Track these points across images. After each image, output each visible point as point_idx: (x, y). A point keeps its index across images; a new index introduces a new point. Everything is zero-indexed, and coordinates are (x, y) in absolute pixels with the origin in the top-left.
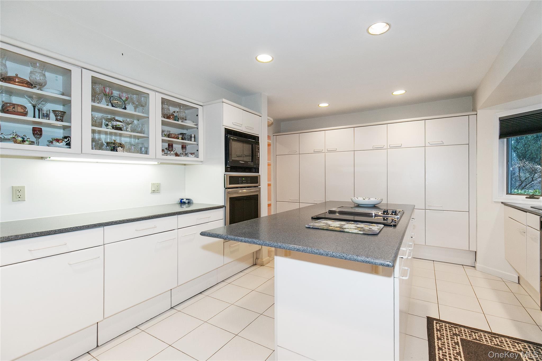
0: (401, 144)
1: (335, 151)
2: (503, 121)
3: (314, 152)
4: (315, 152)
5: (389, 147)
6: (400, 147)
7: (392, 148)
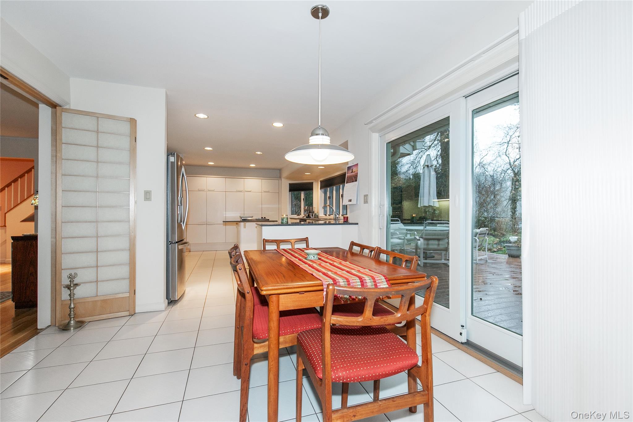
0: (251, 190)
1: (213, 191)
2: (290, 185)
4: (199, 190)
6: (250, 192)
7: (246, 191)
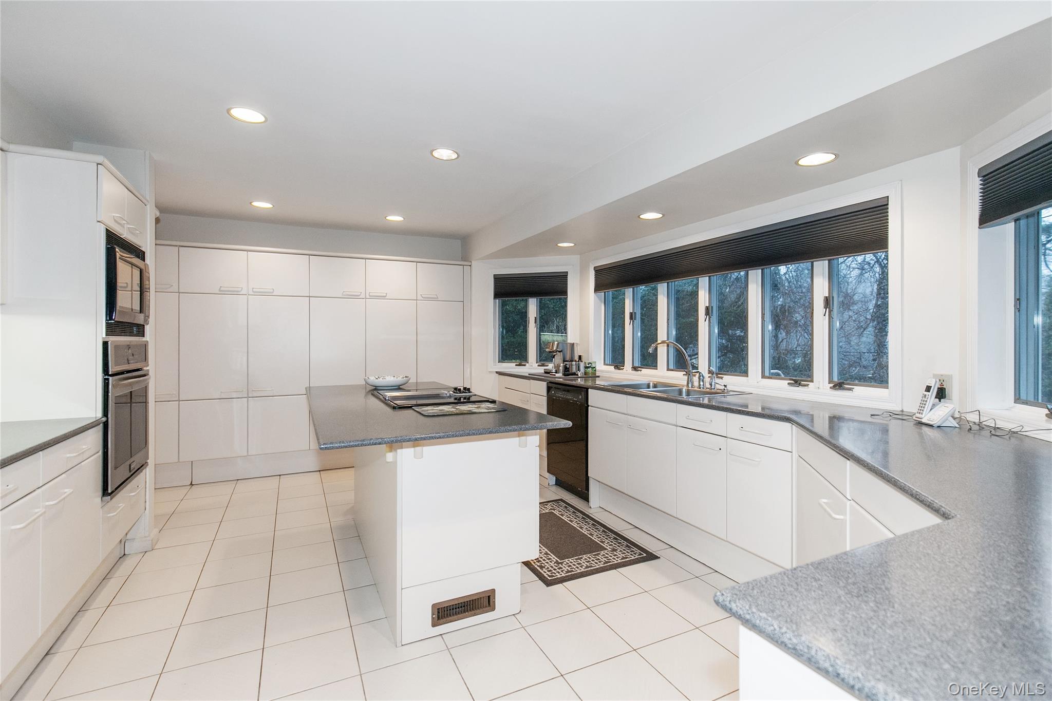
0: (386, 294)
1: (270, 294)
2: (498, 279)
3: (220, 290)
4: (222, 292)
5: (368, 297)
6: (384, 297)
7: (372, 297)
